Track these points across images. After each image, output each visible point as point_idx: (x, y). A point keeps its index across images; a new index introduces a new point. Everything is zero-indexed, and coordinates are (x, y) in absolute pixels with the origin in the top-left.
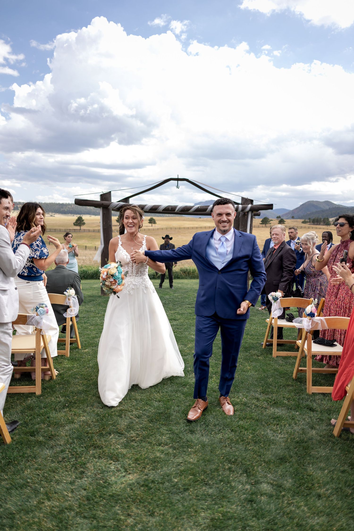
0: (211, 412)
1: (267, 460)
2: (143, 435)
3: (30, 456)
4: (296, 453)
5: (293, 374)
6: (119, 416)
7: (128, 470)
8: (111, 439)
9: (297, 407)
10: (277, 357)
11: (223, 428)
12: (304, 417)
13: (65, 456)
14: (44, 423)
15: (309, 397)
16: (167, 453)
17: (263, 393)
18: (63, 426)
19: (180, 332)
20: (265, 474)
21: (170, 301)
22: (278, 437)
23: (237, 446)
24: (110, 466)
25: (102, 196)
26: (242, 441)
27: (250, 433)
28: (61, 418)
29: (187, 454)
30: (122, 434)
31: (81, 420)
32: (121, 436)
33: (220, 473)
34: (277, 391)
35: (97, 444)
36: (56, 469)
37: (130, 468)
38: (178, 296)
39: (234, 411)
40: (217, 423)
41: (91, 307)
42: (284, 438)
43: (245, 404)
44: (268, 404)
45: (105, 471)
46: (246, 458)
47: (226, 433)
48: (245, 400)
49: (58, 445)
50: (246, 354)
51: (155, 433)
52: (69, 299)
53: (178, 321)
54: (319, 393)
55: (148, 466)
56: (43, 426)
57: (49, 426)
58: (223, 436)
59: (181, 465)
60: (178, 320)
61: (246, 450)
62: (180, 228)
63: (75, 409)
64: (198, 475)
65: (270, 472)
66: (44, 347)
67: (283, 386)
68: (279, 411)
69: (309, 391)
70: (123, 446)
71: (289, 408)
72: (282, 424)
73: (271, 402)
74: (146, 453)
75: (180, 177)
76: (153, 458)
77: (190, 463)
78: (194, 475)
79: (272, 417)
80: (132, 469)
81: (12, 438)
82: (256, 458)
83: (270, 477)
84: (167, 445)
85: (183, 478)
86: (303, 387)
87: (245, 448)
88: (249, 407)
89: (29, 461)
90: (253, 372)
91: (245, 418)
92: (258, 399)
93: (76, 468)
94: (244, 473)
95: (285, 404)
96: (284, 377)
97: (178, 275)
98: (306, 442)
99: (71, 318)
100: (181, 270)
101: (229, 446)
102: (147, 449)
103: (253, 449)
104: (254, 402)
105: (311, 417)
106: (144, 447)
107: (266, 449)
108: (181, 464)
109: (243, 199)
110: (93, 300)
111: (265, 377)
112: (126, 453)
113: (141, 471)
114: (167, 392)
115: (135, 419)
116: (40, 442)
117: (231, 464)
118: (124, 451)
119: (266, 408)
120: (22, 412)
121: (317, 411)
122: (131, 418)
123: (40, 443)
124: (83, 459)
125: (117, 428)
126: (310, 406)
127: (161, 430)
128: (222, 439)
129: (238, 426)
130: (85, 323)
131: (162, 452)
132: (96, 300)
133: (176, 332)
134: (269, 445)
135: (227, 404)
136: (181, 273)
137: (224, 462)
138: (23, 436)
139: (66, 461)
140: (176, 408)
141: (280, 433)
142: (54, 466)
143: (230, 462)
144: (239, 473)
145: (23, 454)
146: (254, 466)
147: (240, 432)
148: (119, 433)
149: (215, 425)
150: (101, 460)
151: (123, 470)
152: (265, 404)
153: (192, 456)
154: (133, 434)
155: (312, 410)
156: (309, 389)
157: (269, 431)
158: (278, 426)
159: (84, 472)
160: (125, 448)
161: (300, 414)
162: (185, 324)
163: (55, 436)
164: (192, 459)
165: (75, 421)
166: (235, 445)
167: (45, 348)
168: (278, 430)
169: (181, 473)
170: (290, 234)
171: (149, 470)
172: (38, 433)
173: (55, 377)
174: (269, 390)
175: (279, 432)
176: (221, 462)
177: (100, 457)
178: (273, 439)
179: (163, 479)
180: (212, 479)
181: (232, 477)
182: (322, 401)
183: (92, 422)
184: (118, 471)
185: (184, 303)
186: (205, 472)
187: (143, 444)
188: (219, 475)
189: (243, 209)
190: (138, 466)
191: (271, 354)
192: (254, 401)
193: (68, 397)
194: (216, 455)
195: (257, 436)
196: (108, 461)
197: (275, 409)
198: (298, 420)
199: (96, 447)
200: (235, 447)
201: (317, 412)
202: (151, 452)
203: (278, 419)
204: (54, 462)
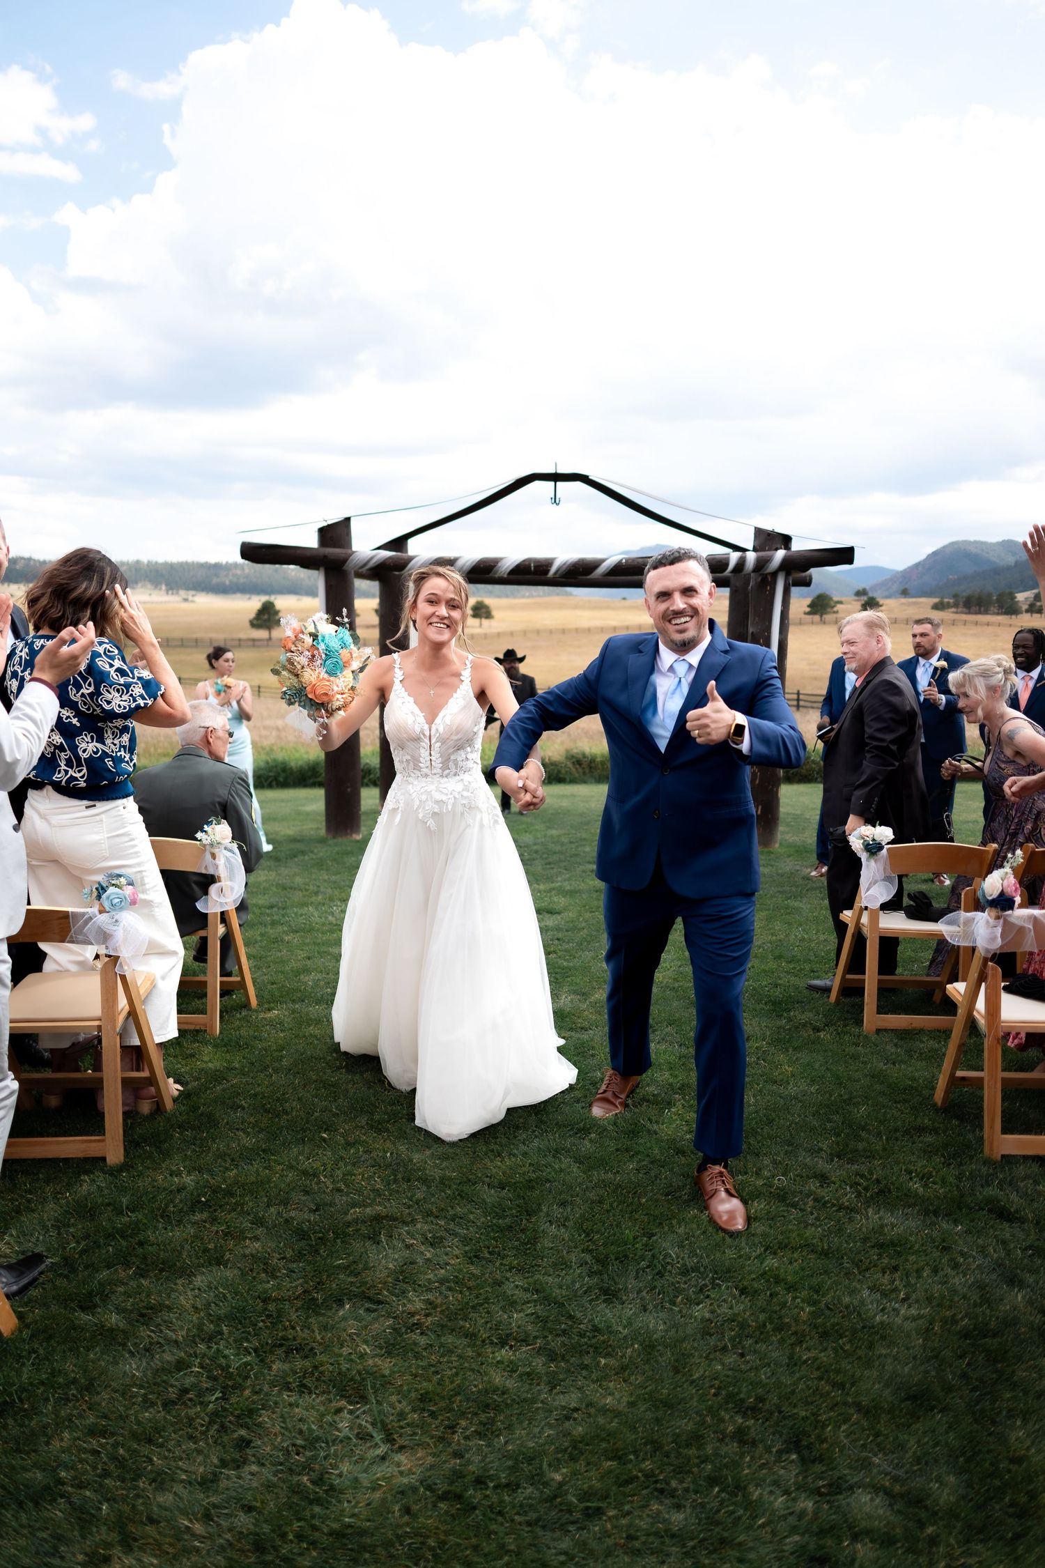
0: (671, 1226)
1: (865, 1401)
2: (448, 1308)
3: (74, 1381)
4: (964, 1376)
5: (934, 1089)
6: (370, 1238)
7: (395, 1436)
8: (344, 1319)
9: (956, 1207)
10: (878, 1031)
11: (713, 1283)
12: (980, 1241)
13: (189, 1381)
14: (127, 1265)
15: (991, 1171)
16: (528, 1374)
17: (839, 1157)
18: (187, 1273)
19: (566, 951)
20: (864, 1454)
21: (536, 852)
22: (898, 1315)
23: (762, 1347)
24: (337, 1418)
25: (323, 532)
26: (779, 1329)
27: (803, 1301)
28: (183, 1247)
29: (594, 1376)
30: (379, 1302)
31: (248, 1251)
32: (375, 1310)
33: (709, 1450)
34: (884, 1149)
35: (295, 1339)
36: (158, 1431)
37: (402, 1427)
38: (559, 836)
39: (749, 1220)
40: (691, 1263)
41: (295, 875)
42: (920, 1317)
43: (782, 1196)
44: (859, 1195)
45: (318, 1439)
46: (793, 1392)
47: (724, 1301)
48: (780, 1181)
49: (169, 1341)
50: (779, 1023)
51: (487, 1300)
52: (214, 856)
53: (559, 917)
54: (1026, 1157)
55: (463, 1423)
56: (122, 1274)
57: (142, 1274)
58: (713, 1312)
59: (575, 1419)
60: (559, 913)
61: (793, 1363)
62: (563, 631)
63: (229, 1212)
64: (632, 1457)
65: (878, 1445)
66: (129, 1014)
67: (907, 1132)
68: (897, 1223)
69: (991, 1149)
70: (381, 1348)
71: (930, 1210)
72: (908, 1266)
73: (866, 1189)
74: (457, 1374)
75: (562, 470)
76: (479, 1392)
77: (604, 1411)
78: (620, 1458)
79: (874, 1241)
80: (408, 1430)
81: (20, 1316)
82: (828, 1393)
83: (879, 1465)
84: (525, 1341)
85: (583, 1469)
86: (970, 1136)
87: (791, 1357)
88: (794, 1206)
89: (68, 1400)
90: (803, 1085)
91: (783, 1246)
92: (823, 1178)
93: (223, 1428)
94: (788, 1451)
95: (916, 1195)
96: (905, 1101)
97: (559, 772)
98: (995, 1335)
99: (222, 913)
100: (567, 758)
101: (734, 1347)
102: (460, 1356)
103: (816, 1359)
104: (813, 1188)
105: (1004, 1242)
106: (451, 1352)
107: (860, 1358)
108: (576, 1415)
109: (759, 532)
110: (303, 853)
111: (845, 1101)
112: (393, 1372)
113: (442, 1439)
114: (525, 1154)
115: (423, 1248)
116: (112, 1330)
117: (745, 1415)
118: (386, 1366)
119: (851, 1210)
120: (60, 1225)
121: (1022, 1220)
122: (408, 1247)
123: (109, 1337)
124: (247, 1392)
125: (364, 1283)
126: (999, 1201)
127: (509, 1288)
128: (710, 1321)
129: (762, 1275)
130: (273, 923)
131: (511, 1368)
132: (312, 852)
133: (555, 952)
134: (871, 1346)
135: (723, 1194)
136: (569, 764)
137: (720, 1408)
138: (54, 1308)
139: (190, 1400)
140: (557, 1211)
141: (904, 1300)
142: (150, 1420)
143: (742, 1408)
144: (774, 1450)
145: (53, 1374)
146: (824, 1426)
147: (771, 1295)
148: (369, 1299)
149: (685, 1272)
150: (308, 1399)
151: (378, 1437)
152: (849, 1197)
153: (611, 1385)
154: (415, 1302)
155: (1003, 1214)
156: (991, 1144)
157: (866, 1293)
158: (897, 1275)
159: (248, 1443)
160: (389, 1353)
161: (968, 1232)
162: (583, 925)
163: (157, 1309)
164: (611, 1394)
165: (227, 1256)
166: (756, 1342)
167: (133, 1014)
168: (895, 1290)
169: (575, 1450)
170: (918, 639)
171: (467, 1438)
172: (105, 1298)
173: (169, 1105)
174: (860, 1146)
175: (902, 1296)
176: (711, 1407)
177: (303, 1388)
178: (882, 1323)
179: (514, 1469)
180: (680, 1471)
181: (749, 1467)
182: (1036, 1183)
183: (283, 1258)
184: (364, 1437)
185: (578, 860)
186: (657, 1446)
187: (449, 1339)
188: (705, 1460)
189: (761, 564)
190: (429, 1420)
191: (859, 1022)
192: (813, 1185)
193: (210, 1171)
194: (693, 1382)
195: (828, 1312)
196: (330, 1401)
197: (881, 1213)
198: (962, 1254)
199: (292, 1349)
200: (755, 1352)
201: (1023, 1223)
202: (473, 1370)
203: (895, 1247)
204: (153, 1404)
